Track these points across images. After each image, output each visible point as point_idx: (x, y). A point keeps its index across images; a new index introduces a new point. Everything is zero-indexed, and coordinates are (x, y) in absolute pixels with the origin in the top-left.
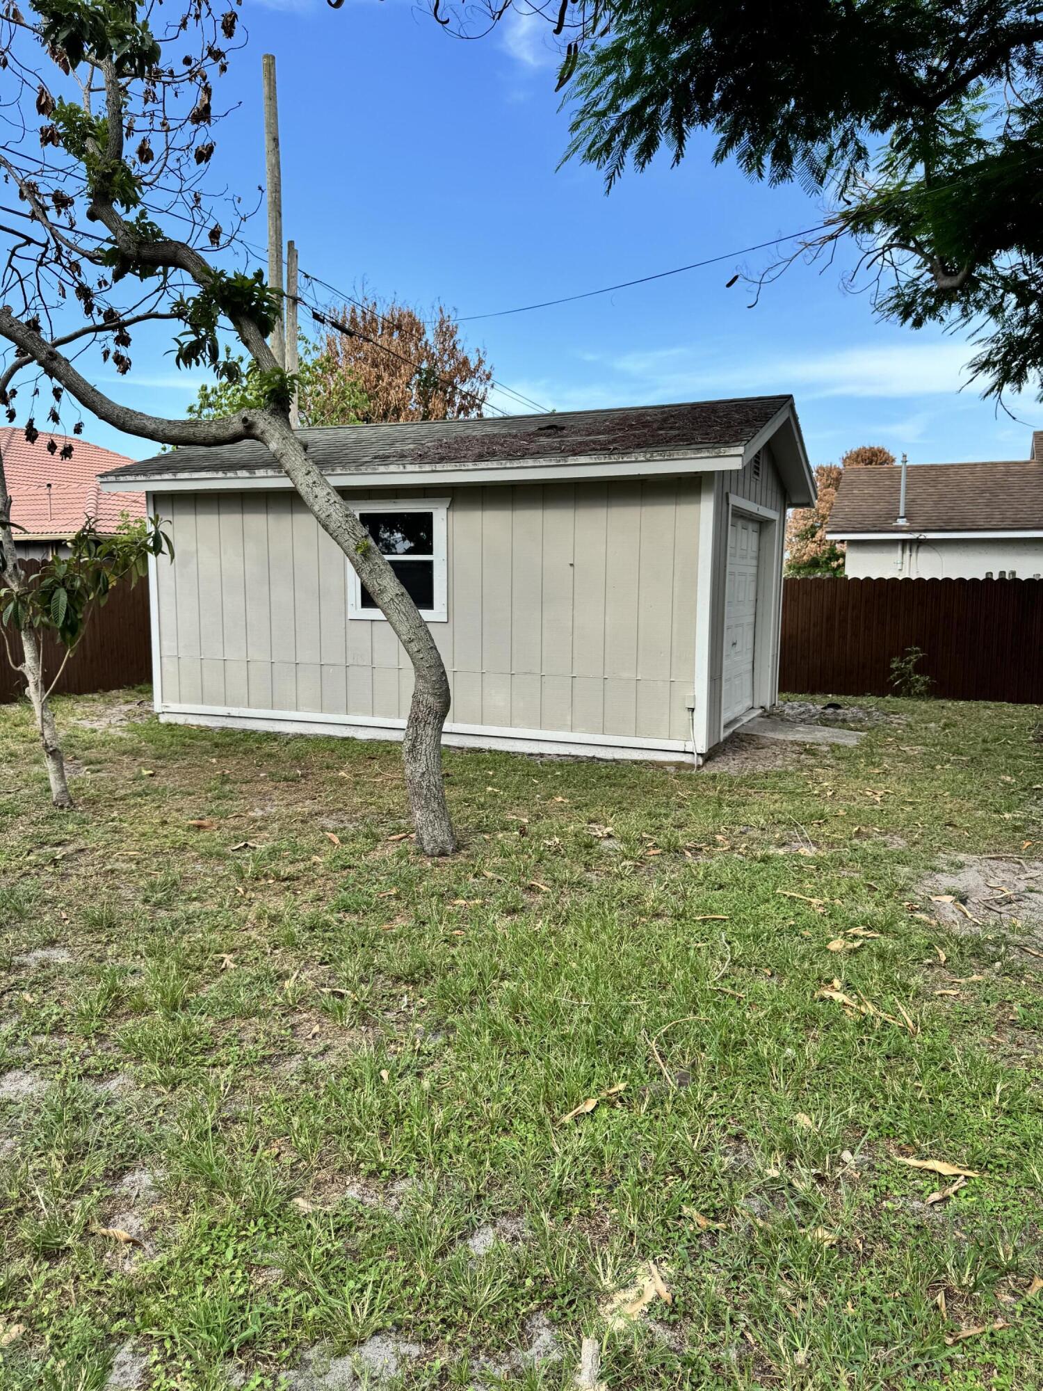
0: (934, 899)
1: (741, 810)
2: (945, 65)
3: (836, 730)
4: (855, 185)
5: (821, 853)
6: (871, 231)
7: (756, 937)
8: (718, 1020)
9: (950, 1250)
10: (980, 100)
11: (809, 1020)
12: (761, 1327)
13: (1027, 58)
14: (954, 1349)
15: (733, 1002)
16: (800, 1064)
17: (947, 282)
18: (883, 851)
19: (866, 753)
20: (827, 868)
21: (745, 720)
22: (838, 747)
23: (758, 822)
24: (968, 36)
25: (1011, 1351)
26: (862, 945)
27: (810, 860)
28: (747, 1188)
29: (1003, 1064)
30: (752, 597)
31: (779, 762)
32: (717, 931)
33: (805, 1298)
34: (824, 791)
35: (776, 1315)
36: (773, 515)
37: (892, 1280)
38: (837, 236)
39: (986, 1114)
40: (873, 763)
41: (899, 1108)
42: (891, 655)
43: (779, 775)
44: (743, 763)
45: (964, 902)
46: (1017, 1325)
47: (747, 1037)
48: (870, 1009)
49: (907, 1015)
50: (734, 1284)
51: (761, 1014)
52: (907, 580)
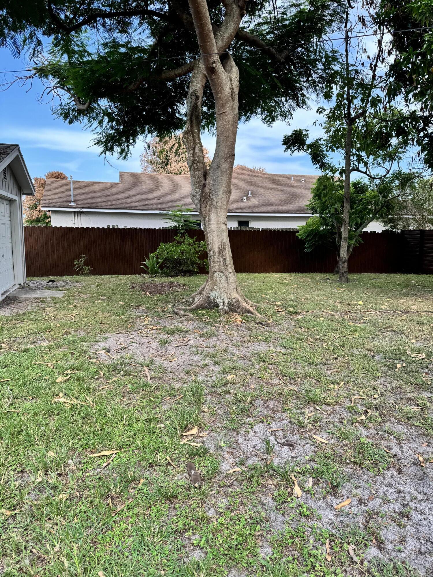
0: (97, 353)
1: (13, 331)
2: (72, 16)
3: (54, 291)
4: (38, 56)
5: (51, 343)
6: (47, 78)
7: (24, 384)
8: (8, 424)
9: (112, 482)
10: (87, 34)
11: (50, 413)
12: (39, 544)
13: (103, 24)
14: (115, 517)
15: (15, 415)
16: (48, 432)
17: (81, 107)
18: (76, 338)
19: (67, 299)
20: (53, 349)
21: (12, 290)
22: (55, 298)
23: (21, 335)
24: (80, 7)
25: (135, 508)
26: (70, 377)
27: (46, 347)
28: (28, 491)
29: (126, 408)
30: (10, 235)
31: (29, 308)
32: (5, 386)
33: (57, 524)
34: (50, 317)
35: (45, 536)
36: (15, 197)
37: (91, 502)
38: (32, 77)
39: (121, 428)
40: (70, 303)
41: (89, 436)
42: (74, 259)
43: (30, 313)
44: (12, 310)
45: (109, 352)
46: (136, 498)
47: (23, 428)
48: (75, 401)
49: (90, 400)
50: (25, 533)
51: (29, 417)
52: (77, 228)
